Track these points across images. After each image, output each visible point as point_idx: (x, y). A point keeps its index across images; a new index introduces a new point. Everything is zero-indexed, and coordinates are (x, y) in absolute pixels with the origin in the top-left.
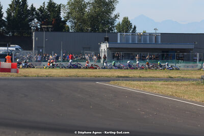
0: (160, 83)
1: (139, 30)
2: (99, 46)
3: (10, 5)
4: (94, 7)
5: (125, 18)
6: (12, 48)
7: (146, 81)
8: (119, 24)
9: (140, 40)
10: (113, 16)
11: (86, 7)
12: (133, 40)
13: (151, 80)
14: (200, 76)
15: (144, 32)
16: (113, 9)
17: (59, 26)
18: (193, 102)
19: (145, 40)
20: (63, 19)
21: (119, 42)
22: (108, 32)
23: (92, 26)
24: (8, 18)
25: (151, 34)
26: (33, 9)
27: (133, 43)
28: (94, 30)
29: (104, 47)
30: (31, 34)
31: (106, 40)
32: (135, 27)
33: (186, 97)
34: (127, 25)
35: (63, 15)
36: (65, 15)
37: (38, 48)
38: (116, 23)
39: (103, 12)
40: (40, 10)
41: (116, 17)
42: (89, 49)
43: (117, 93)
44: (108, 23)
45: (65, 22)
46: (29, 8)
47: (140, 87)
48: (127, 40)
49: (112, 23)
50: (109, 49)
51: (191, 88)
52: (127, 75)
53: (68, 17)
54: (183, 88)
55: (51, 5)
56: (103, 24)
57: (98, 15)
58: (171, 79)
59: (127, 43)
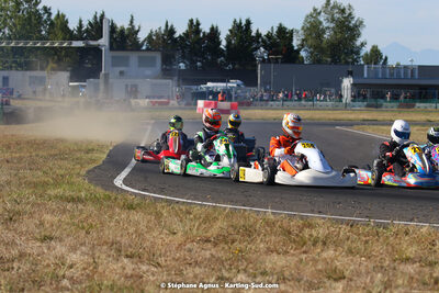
0: (416, 128)
1: (392, 62)
2: (342, 82)
3: (230, 31)
4: (335, 33)
5: (374, 47)
6: (233, 84)
8: (366, 54)
9: (392, 75)
10: (358, 43)
11: (324, 32)
12: (384, 73)
15: (398, 64)
16: (359, 35)
17: (291, 56)
19: (399, 72)
20: (296, 48)
21: (366, 75)
22: (353, 63)
23: (333, 56)
24: (227, 47)
25: (405, 67)
26: (259, 35)
27: (384, 78)
28: (335, 62)
29: (347, 82)
30: (256, 66)
31: (350, 74)
32: (386, 58)
34: (376, 54)
35: (296, 43)
36: (299, 42)
37: (264, 83)
38: (362, 53)
39: (346, 39)
40: (267, 36)
41: (362, 45)
42: (328, 85)
43: (362, 141)
44: (352, 52)
45: (298, 51)
46: (253, 34)
48: (377, 74)
49: (358, 53)
50: (354, 85)
52: (375, 118)
53: (302, 46)
55: (281, 30)
56: (346, 54)
57: (340, 43)
58: (429, 123)
59: (377, 78)
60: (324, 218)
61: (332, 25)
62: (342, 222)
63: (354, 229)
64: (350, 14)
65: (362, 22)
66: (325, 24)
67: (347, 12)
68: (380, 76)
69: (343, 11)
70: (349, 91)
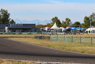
0: (23, 38)
1: (16, 23)
2: (5, 28)
4: (3, 16)
5: (12, 20)
7: (19, 38)
8: (11, 21)
10: (9, 19)
13: (20, 37)
14: (34, 36)
15: (18, 24)
16: (9, 17)
18: (32, 44)
19: (18, 26)
22: (8, 23)
23: (3, 22)
25: (20, 24)
27: (15, 27)
29: (6, 28)
31: (7, 26)
32: (15, 22)
33: (30, 42)
39: (6, 18)
41: (10, 19)
42: (2, 29)
43: (11, 41)
44: (7, 21)
47: (17, 39)
49: (9, 21)
50: (8, 28)
51: (32, 39)
52: (13, 36)
54: (29, 40)
56: (6, 21)
57: (5, 19)
58: (26, 37)
60: (6, 60)
61: (3, 15)
62: (10, 61)
63: (13, 62)
64: (7, 12)
65: (9, 14)
66: (1, 15)
67: (6, 12)
68: (12, 26)
69: (5, 11)
70: (7, 30)
